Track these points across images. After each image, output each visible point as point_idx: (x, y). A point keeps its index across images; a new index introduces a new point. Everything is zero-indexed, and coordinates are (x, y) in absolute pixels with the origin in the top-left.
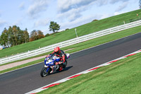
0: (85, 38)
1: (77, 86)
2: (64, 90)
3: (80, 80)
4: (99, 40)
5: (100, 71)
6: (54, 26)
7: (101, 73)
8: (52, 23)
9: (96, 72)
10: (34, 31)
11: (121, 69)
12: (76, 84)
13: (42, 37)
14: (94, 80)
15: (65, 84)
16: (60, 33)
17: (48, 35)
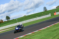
4: (27, 24)
6: (8, 18)
7: (28, 37)
8: (7, 16)
9: (26, 37)
11: (36, 36)
13: (3, 22)
16: (10, 21)
17: (5, 22)
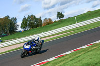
0: (83, 24)
1: (79, 56)
2: (70, 59)
3: (80, 52)
4: (93, 25)
5: (94, 46)
6: (60, 15)
7: (95, 47)
8: (59, 13)
9: (92, 47)
10: (46, 19)
12: (78, 55)
13: (52, 23)
14: (91, 53)
15: (70, 55)
16: (65, 20)
17: (56, 22)
